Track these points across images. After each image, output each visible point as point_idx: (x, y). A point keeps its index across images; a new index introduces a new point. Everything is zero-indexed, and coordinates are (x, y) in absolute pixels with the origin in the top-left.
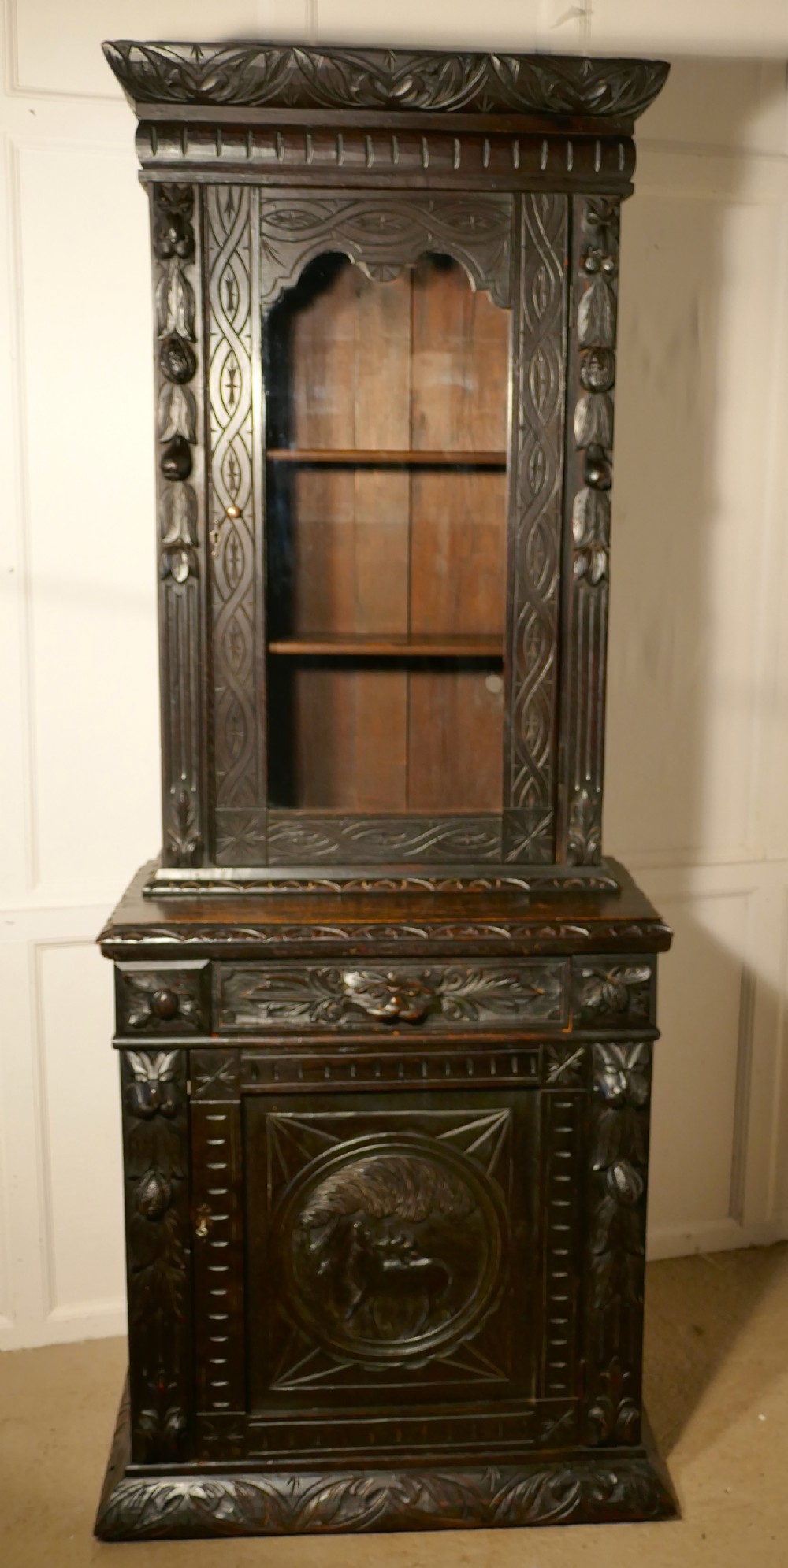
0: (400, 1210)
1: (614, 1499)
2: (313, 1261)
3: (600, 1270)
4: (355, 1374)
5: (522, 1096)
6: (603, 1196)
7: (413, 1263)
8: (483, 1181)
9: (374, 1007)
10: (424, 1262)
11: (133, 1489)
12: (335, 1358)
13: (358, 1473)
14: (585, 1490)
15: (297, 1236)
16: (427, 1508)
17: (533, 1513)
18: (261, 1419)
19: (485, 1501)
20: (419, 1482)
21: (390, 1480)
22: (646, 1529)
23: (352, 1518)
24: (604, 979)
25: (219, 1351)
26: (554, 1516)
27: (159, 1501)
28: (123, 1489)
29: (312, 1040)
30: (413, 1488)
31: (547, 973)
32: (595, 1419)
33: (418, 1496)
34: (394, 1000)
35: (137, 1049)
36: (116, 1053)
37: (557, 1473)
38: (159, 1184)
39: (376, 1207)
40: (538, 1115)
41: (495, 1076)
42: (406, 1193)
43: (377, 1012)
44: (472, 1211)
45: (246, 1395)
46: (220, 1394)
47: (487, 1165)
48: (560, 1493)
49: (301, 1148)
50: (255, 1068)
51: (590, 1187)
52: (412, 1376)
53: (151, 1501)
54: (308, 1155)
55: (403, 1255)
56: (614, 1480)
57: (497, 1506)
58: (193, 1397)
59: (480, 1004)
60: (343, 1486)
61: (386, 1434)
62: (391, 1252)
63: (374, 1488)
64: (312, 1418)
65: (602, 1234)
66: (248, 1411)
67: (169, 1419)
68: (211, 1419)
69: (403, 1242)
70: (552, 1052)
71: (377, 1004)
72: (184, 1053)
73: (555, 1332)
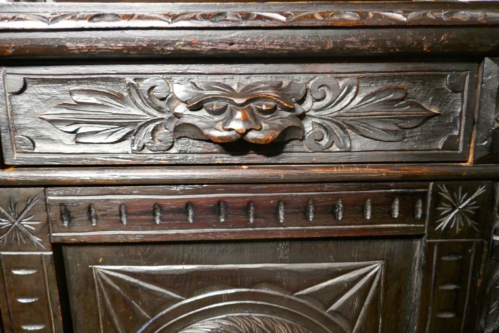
5: (397, 246)
9: (213, 127)
31: (445, 84)
34: (239, 115)
41: (370, 222)
43: (215, 134)
47: (352, 325)
49: (135, 306)
50: (66, 212)
54: (147, 316)
59: (352, 127)
70: (445, 194)
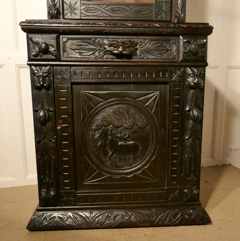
0: (124, 125)
1: (192, 218)
2: (96, 141)
3: (188, 144)
4: (110, 179)
6: (189, 120)
7: (128, 143)
8: (150, 115)
9: (115, 50)
10: (132, 142)
11: (40, 215)
12: (104, 174)
13: (111, 210)
14: (182, 215)
15: (91, 133)
16: (133, 220)
17: (166, 222)
18: (80, 193)
19: (151, 219)
20: (131, 213)
21: (121, 213)
22: (202, 227)
23: (109, 223)
24: (190, 43)
25: (66, 170)
26: (173, 223)
27: (48, 219)
28: (36, 215)
29: (94, 63)
30: (129, 214)
31: (171, 42)
32: (185, 193)
33: (130, 217)
34: (121, 47)
35: (35, 65)
36: (29, 67)
37: (174, 210)
38: (44, 112)
39: (116, 123)
40: (168, 93)
41: (155, 78)
42: (126, 119)
43: (115, 52)
44: (147, 125)
45: (75, 185)
46: (67, 184)
47: (152, 110)
48: (175, 215)
49: (91, 103)
50: (75, 73)
51: (185, 116)
52: (128, 179)
53: (45, 218)
54: (94, 106)
55: (125, 140)
56: (192, 211)
57: (155, 220)
58: (58, 186)
60: (107, 214)
61: (120, 198)
62: (121, 139)
63: (116, 214)
64: (97, 193)
65: (189, 132)
66: (76, 191)
67: (50, 192)
68: (64, 193)
69: (125, 135)
71: (115, 49)
72: (52, 67)
73: (173, 165)
